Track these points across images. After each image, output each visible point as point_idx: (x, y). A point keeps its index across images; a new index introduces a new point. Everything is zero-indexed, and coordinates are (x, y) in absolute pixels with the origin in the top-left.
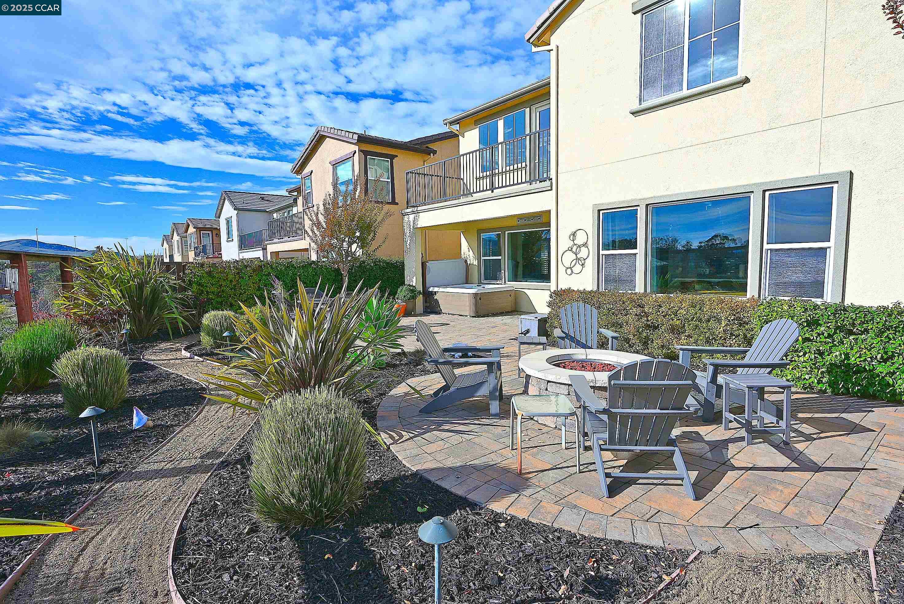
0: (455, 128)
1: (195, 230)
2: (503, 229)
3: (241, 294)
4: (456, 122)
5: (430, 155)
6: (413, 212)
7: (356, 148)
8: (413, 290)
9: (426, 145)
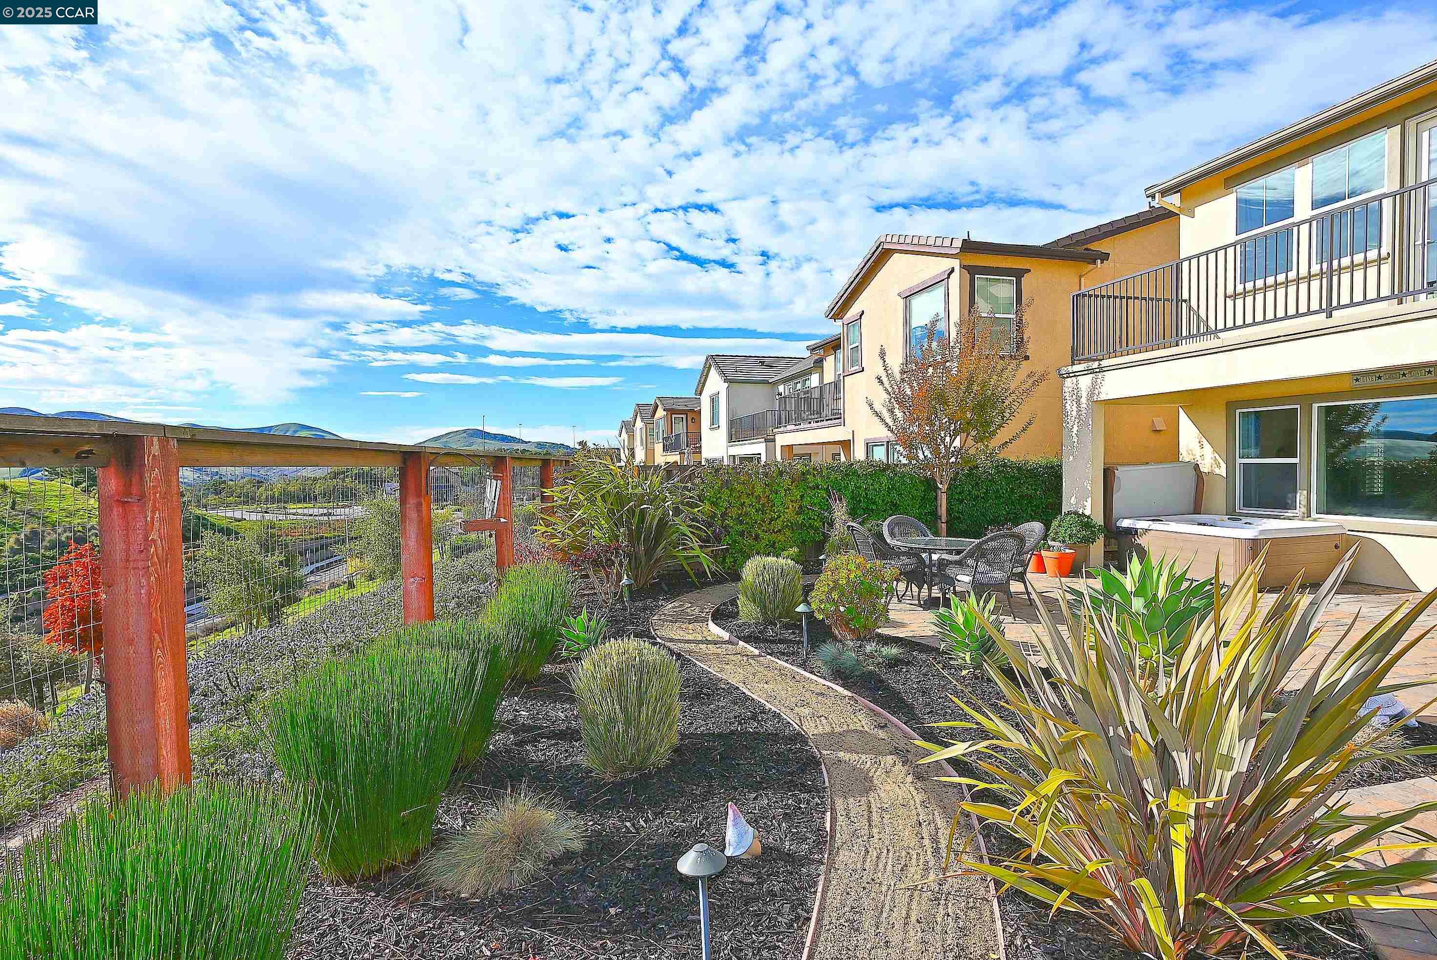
0: (1174, 201)
1: (665, 413)
2: (1306, 399)
3: (771, 520)
4: (1175, 189)
5: (1094, 262)
6: (1091, 371)
7: (956, 263)
8: (1085, 523)
9: (1085, 247)
